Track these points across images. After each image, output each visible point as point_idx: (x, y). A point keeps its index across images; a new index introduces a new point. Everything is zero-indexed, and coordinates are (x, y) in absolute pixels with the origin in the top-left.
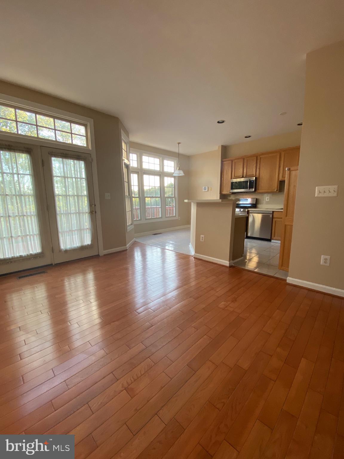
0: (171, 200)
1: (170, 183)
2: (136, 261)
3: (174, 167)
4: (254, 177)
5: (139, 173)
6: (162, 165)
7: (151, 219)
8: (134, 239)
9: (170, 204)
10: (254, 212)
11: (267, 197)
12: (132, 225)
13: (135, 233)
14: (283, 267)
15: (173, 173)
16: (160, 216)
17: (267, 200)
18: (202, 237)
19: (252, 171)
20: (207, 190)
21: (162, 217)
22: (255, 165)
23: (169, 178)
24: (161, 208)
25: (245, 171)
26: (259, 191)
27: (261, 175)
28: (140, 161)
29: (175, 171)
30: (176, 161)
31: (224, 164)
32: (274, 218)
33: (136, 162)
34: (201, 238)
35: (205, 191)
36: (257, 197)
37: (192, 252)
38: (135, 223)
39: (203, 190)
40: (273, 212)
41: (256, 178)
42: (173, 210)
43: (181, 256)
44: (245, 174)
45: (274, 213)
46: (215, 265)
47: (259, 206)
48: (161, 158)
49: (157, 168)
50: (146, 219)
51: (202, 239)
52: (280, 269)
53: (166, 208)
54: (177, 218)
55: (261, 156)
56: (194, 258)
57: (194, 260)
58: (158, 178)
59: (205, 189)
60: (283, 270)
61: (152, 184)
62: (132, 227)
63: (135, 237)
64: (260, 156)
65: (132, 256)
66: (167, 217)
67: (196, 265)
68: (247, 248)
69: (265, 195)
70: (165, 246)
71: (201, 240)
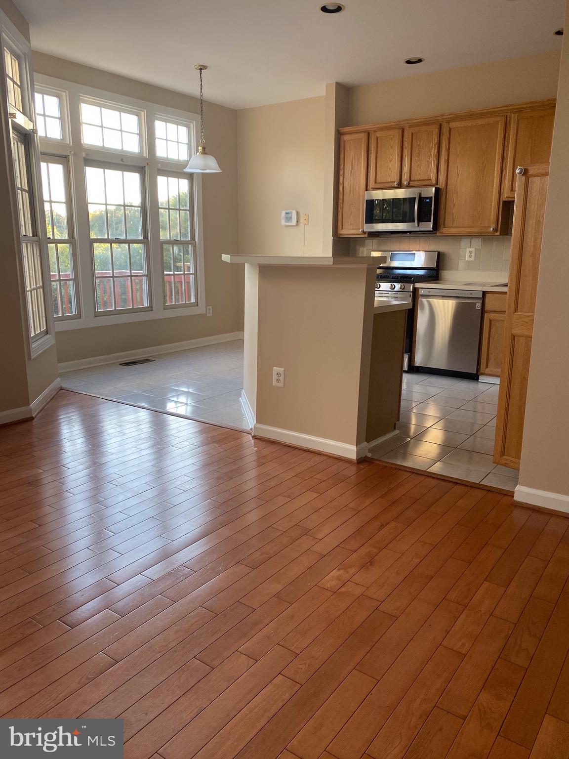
0: (180, 251)
1: (175, 194)
2: (65, 455)
3: (189, 144)
4: (432, 186)
5: (68, 161)
6: (149, 138)
7: (116, 313)
8: (57, 382)
9: (178, 264)
10: (432, 292)
11: (468, 250)
12: (48, 336)
13: (58, 363)
14: (505, 457)
15: (185, 164)
16: (146, 304)
17: (467, 258)
18: (278, 374)
19: (426, 168)
20: (294, 222)
21: (150, 308)
22: (434, 152)
23: (173, 181)
24: (149, 276)
25: (406, 169)
26: (445, 230)
27: (452, 180)
28: (72, 122)
29: (190, 156)
30: (193, 126)
31: (345, 141)
32: (487, 312)
33: (57, 123)
34: (275, 377)
35: (288, 224)
36: (442, 248)
37: (249, 421)
38: (59, 327)
39: (283, 222)
40: (484, 293)
41: (437, 190)
42: (188, 283)
43: (214, 434)
44: (405, 177)
45: (488, 296)
46: (318, 459)
47: (446, 274)
48: (143, 114)
49: (132, 145)
50: (97, 315)
51: (278, 381)
52: (498, 464)
53: (163, 278)
54: (201, 309)
55: (452, 125)
56: (254, 437)
57: (255, 445)
58: (133, 179)
59: (288, 219)
60: (506, 465)
61: (116, 199)
62: (50, 340)
63: (60, 375)
64: (448, 122)
65: (52, 439)
66: (171, 307)
67: (261, 461)
68: (410, 401)
69: (465, 242)
70: (163, 403)
71: (274, 383)
